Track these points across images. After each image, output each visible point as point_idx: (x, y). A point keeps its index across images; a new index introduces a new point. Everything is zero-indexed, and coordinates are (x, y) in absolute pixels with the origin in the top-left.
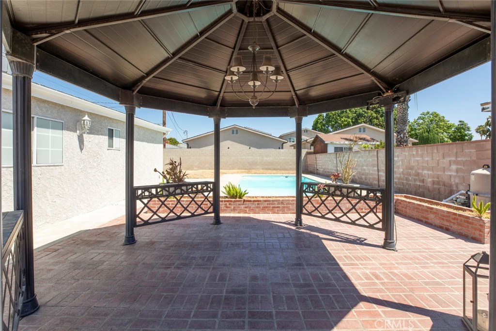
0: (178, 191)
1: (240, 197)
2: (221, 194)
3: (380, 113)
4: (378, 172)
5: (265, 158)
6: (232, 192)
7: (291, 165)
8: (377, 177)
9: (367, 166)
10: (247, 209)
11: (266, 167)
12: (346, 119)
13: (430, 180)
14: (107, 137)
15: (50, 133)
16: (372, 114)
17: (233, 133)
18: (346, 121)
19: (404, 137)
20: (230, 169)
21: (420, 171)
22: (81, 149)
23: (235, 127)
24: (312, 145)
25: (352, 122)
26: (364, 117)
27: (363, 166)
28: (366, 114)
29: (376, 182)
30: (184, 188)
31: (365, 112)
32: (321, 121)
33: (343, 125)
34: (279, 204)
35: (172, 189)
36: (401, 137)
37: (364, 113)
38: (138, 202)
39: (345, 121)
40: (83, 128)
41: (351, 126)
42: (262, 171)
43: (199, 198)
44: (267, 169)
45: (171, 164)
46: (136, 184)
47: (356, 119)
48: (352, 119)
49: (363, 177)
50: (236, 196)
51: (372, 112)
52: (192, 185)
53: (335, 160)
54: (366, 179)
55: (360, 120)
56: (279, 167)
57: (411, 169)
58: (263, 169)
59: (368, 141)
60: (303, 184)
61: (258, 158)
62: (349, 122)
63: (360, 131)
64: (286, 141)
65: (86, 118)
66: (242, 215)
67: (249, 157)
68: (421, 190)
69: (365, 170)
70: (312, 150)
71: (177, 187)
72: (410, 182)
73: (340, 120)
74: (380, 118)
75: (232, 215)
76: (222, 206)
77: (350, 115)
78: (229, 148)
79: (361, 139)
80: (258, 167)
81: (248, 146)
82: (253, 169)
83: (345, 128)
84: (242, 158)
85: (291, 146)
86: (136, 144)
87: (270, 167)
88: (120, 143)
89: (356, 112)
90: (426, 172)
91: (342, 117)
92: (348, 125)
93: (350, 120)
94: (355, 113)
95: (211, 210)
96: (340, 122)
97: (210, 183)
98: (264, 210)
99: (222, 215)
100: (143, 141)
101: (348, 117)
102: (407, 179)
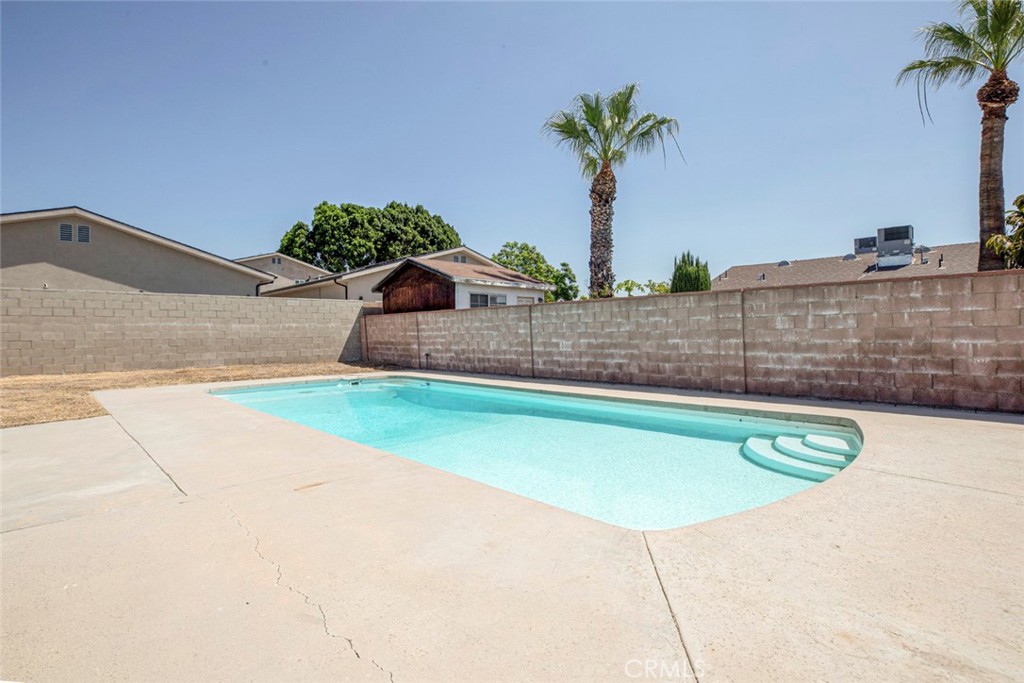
3: (429, 236)
7: (318, 346)
8: (742, 365)
11: (240, 355)
12: (363, 242)
13: (983, 360)
16: (414, 237)
17: (65, 236)
18: (363, 246)
21: (939, 341)
24: (377, 289)
25: (376, 248)
26: (401, 241)
28: (403, 236)
31: (402, 230)
32: (304, 239)
33: (355, 253)
37: (399, 232)
39: (360, 246)
48: (375, 243)
55: (391, 246)
56: (282, 354)
57: (898, 336)
58: (226, 363)
61: (209, 325)
64: (272, 278)
67: (175, 324)
68: (940, 387)
70: (377, 303)
72: (892, 371)
73: (350, 243)
74: (430, 247)
77: (372, 233)
80: (208, 356)
82: (192, 364)
87: (253, 355)
89: (383, 228)
90: (965, 341)
91: (354, 237)
93: (371, 244)
94: (382, 231)
101: (366, 237)
102: (880, 364)
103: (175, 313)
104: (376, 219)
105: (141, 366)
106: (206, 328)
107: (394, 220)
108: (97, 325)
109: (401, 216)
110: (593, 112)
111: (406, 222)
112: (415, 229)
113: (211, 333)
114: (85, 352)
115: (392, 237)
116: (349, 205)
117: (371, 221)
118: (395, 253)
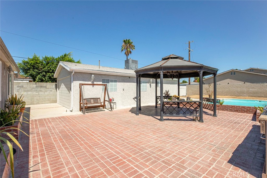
0: (167, 98)
15: (144, 84)
17: (232, 74)
20: (224, 96)
22: (150, 87)
23: (233, 71)
35: (166, 97)
38: (158, 99)
40: (151, 82)
44: (250, 96)
45: (166, 91)
46: (157, 96)
56: (263, 95)
58: (249, 96)
61: (245, 89)
65: (151, 80)
67: (238, 89)
71: (167, 97)
78: (228, 83)
80: (245, 95)
81: (243, 81)
84: (233, 89)
103: (239, 87)
105: (233, 96)
106: (244, 90)
108: (226, 89)
113: (245, 91)
114: (224, 93)
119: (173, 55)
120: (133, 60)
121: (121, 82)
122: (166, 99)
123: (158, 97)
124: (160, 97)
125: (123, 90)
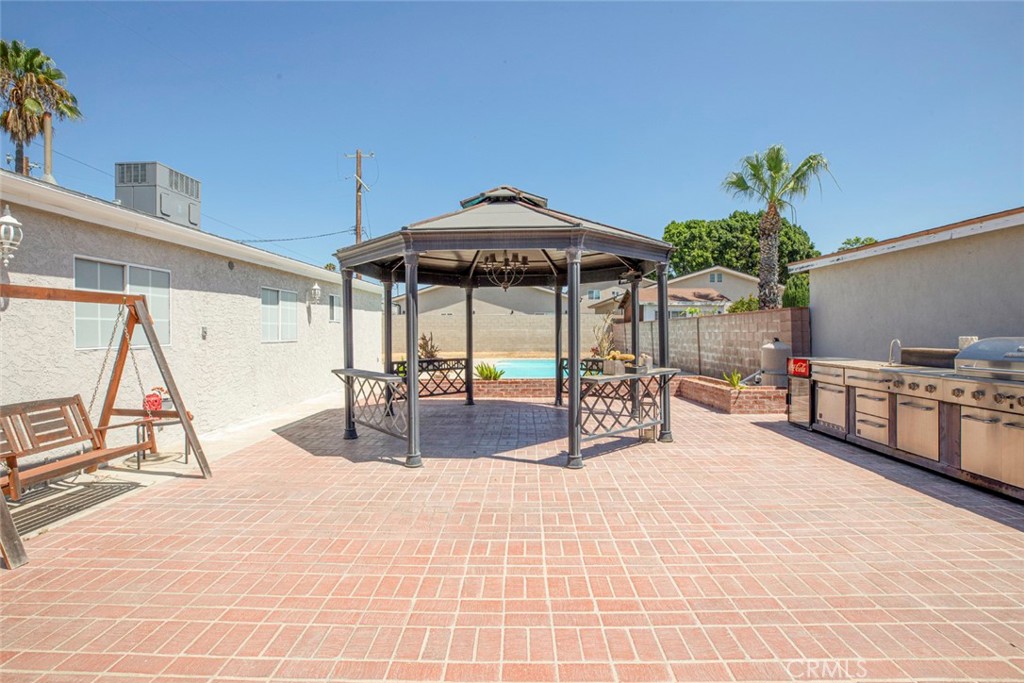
0: (431, 367)
1: (495, 379)
2: (474, 377)
4: (699, 350)
5: (539, 331)
6: (486, 372)
9: (687, 342)
10: (504, 393)
12: (700, 252)
13: (747, 359)
14: (328, 307)
15: (288, 306)
16: (751, 242)
18: (702, 256)
19: (770, 294)
21: (739, 348)
24: (621, 307)
25: (713, 258)
26: (736, 248)
27: (683, 342)
28: (739, 243)
29: (697, 366)
30: (436, 364)
31: (738, 238)
33: (694, 264)
34: (540, 385)
36: (765, 293)
37: (735, 240)
39: (698, 256)
41: (710, 266)
42: (533, 353)
43: (452, 375)
47: (721, 252)
48: (713, 252)
49: (684, 359)
50: (490, 377)
51: (753, 239)
52: (445, 361)
53: (650, 332)
54: (687, 362)
57: (731, 345)
59: (712, 300)
60: (562, 360)
61: (527, 330)
62: (707, 257)
63: (712, 281)
65: (316, 286)
66: (497, 399)
67: (511, 330)
69: (685, 348)
70: (622, 317)
73: (689, 255)
75: (485, 399)
76: (475, 389)
77: (709, 244)
79: (701, 296)
81: (510, 308)
82: (518, 350)
83: (698, 270)
84: (498, 330)
85: (589, 307)
86: (355, 312)
88: (339, 311)
89: (720, 238)
90: (743, 348)
91: (693, 249)
92: (705, 264)
93: (708, 255)
94: (719, 241)
95: (463, 389)
96: (689, 258)
97: (462, 360)
98: (523, 392)
99: (474, 399)
100: (360, 309)
101: (706, 248)
102: (728, 360)
104: (714, 231)
107: (731, 229)
109: (738, 225)
110: (756, 169)
111: (742, 230)
112: (752, 235)
115: (727, 245)
116: (691, 222)
117: (709, 234)
118: (731, 260)
119: (503, 188)
120: (177, 174)
121: (192, 288)
122: (427, 370)
123: (395, 367)
124: (402, 363)
125: (204, 338)
